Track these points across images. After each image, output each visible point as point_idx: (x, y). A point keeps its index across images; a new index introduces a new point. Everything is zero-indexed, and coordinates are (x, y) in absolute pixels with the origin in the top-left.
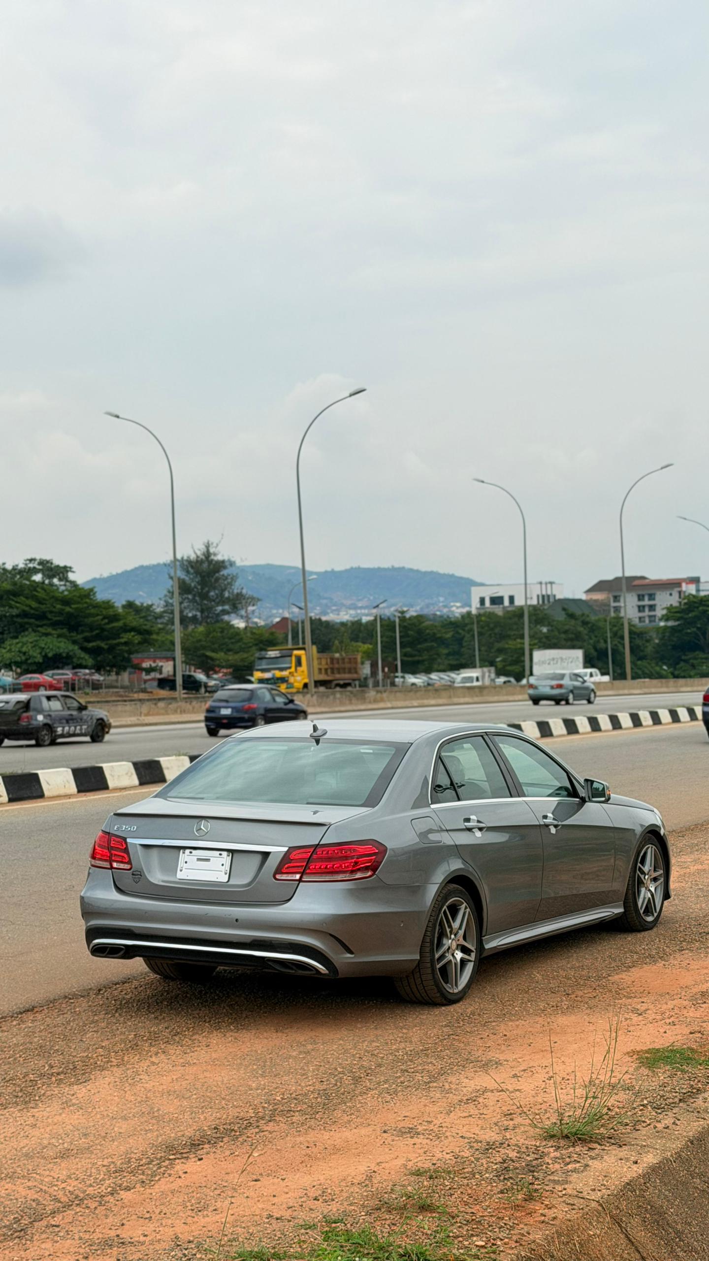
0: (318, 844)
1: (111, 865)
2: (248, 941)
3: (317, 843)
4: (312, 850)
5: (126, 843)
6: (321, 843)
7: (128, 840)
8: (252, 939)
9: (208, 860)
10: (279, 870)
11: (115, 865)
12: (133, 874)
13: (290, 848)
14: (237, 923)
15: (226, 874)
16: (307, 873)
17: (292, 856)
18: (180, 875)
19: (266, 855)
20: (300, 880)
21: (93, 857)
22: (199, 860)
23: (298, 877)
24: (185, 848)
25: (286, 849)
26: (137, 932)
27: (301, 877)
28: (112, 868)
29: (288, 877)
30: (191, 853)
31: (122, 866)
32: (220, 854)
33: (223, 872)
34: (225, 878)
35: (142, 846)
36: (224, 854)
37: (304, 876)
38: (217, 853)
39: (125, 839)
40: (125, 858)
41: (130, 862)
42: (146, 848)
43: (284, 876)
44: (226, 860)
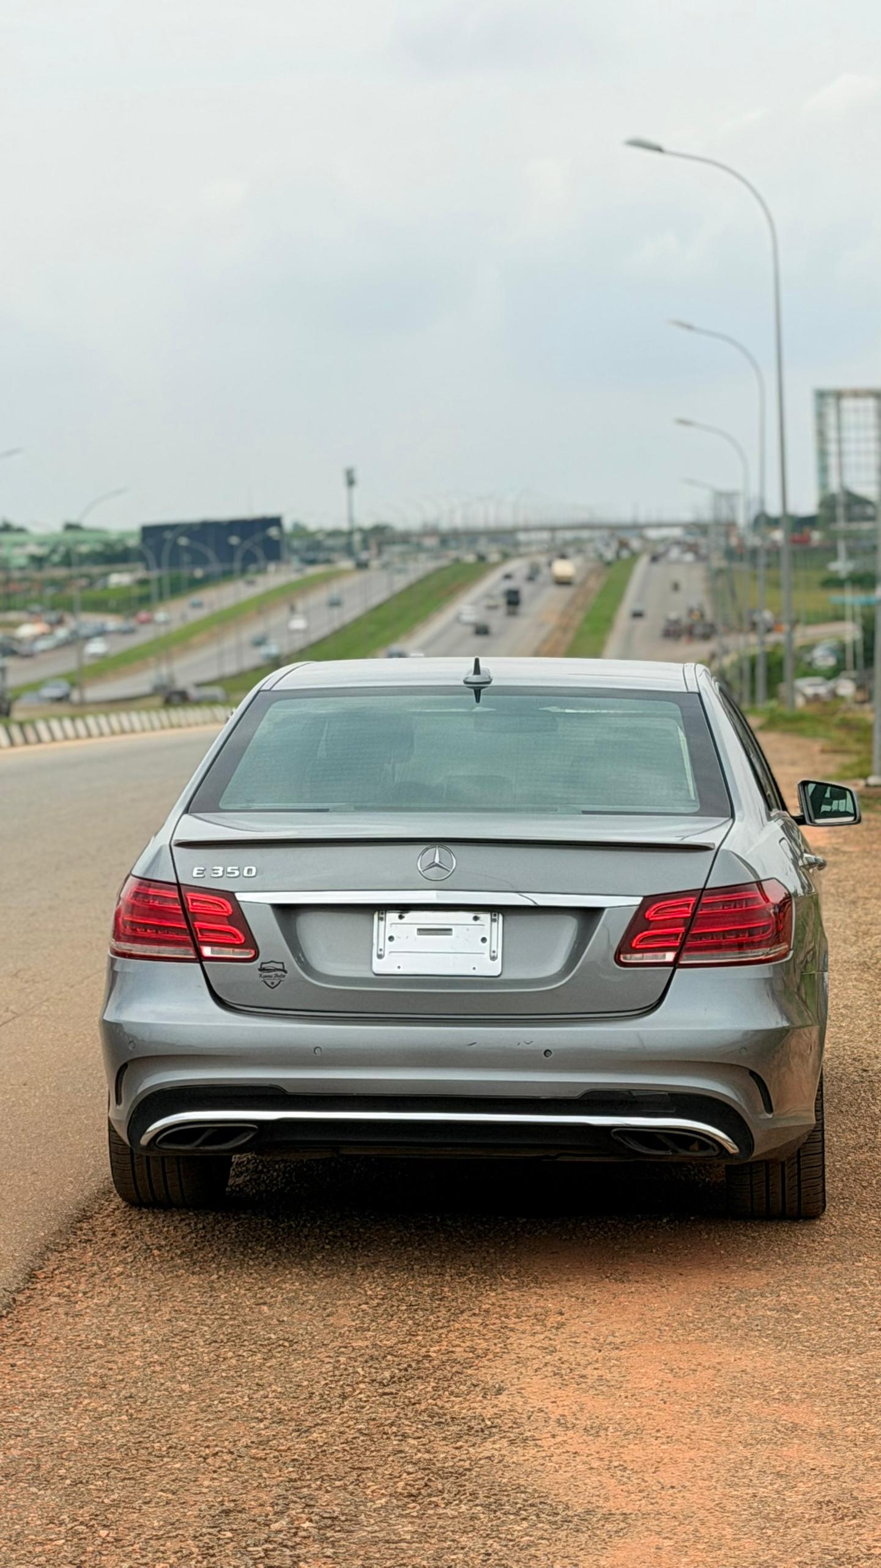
0: (704, 889)
1: (198, 952)
2: (576, 1094)
3: (701, 886)
4: (693, 900)
5: (236, 904)
6: (708, 886)
7: (239, 897)
8: (587, 1088)
9: (447, 931)
10: (626, 946)
11: (207, 951)
12: (261, 969)
13: (645, 897)
14: (547, 1058)
15: (493, 958)
16: (690, 949)
17: (650, 914)
18: (380, 967)
19: (590, 915)
20: (675, 964)
21: (117, 935)
22: (421, 931)
23: (670, 956)
24: (384, 908)
25: (638, 901)
26: (290, 1090)
27: (677, 958)
28: (200, 958)
29: (649, 958)
30: (401, 917)
31: (228, 953)
32: (476, 918)
33: (487, 956)
34: (494, 969)
35: (279, 909)
36: (485, 917)
37: (684, 955)
38: (467, 917)
39: (230, 896)
40: (235, 936)
41: (250, 943)
42: (286, 912)
43: (639, 956)
44: (491, 928)
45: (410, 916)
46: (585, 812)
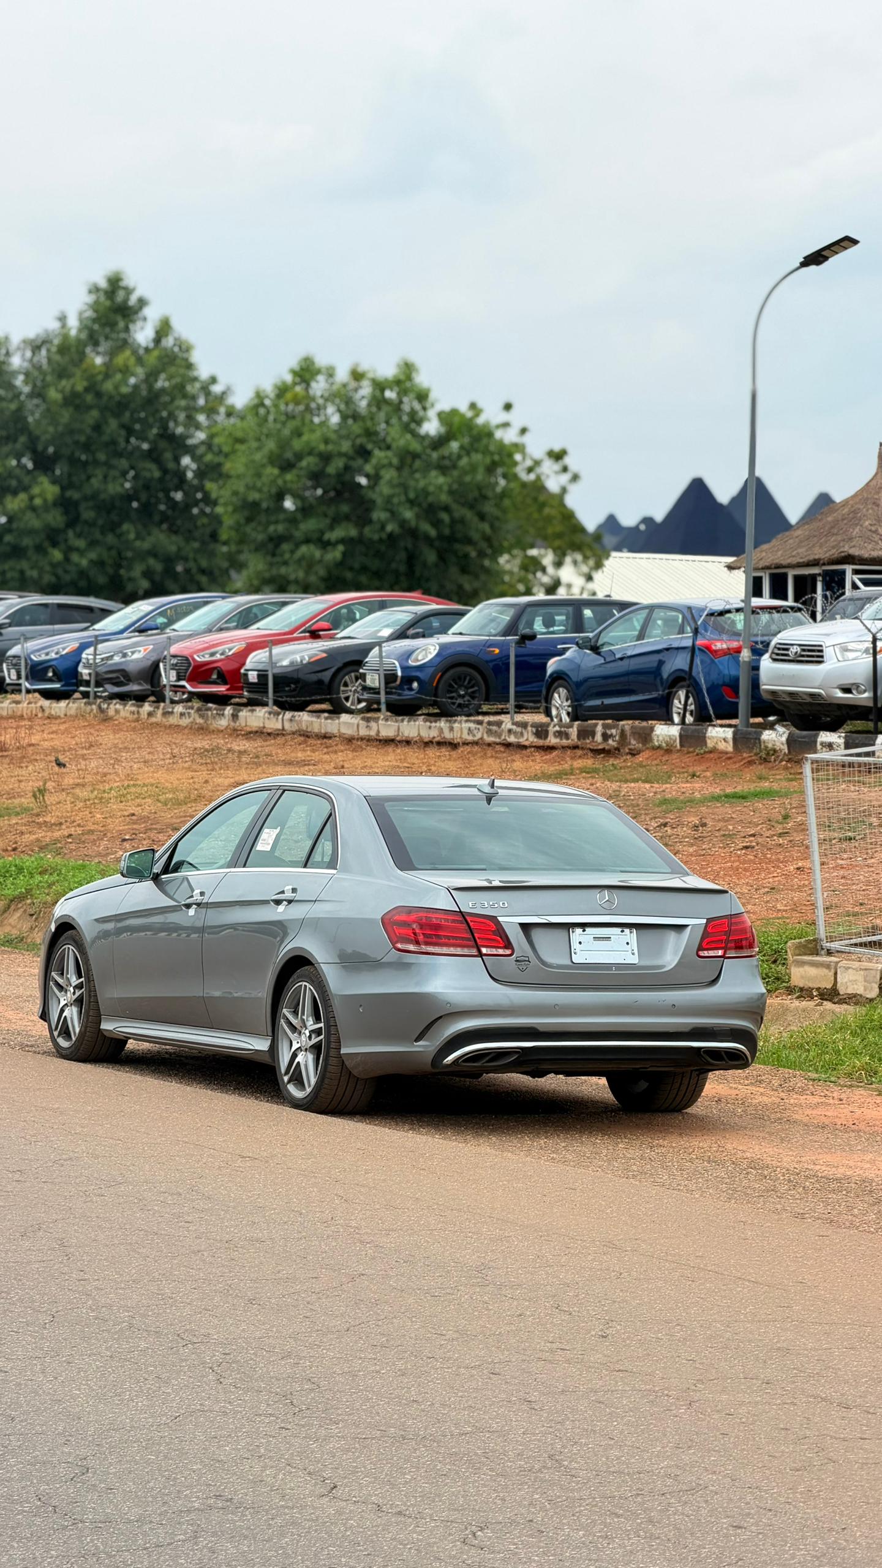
1: (479, 951)
2: (687, 1030)
4: (727, 921)
5: (498, 923)
7: (500, 919)
8: (694, 1026)
9: (608, 938)
10: (700, 946)
11: (484, 950)
12: (517, 961)
13: (708, 919)
14: (674, 1010)
15: (633, 954)
16: (730, 948)
17: (711, 928)
18: (577, 959)
19: (680, 929)
20: (724, 957)
22: (595, 939)
23: (720, 953)
24: (574, 925)
25: (704, 921)
26: (541, 1029)
27: (725, 953)
28: (481, 955)
29: (712, 953)
30: (584, 931)
31: (494, 951)
32: (622, 931)
33: (630, 952)
34: (634, 960)
35: (522, 925)
36: (627, 931)
37: (728, 952)
38: (618, 930)
39: (494, 919)
40: (497, 941)
41: (508, 945)
42: (526, 927)
43: (706, 952)
44: (631, 936)
45: (588, 930)
46: (622, 872)
